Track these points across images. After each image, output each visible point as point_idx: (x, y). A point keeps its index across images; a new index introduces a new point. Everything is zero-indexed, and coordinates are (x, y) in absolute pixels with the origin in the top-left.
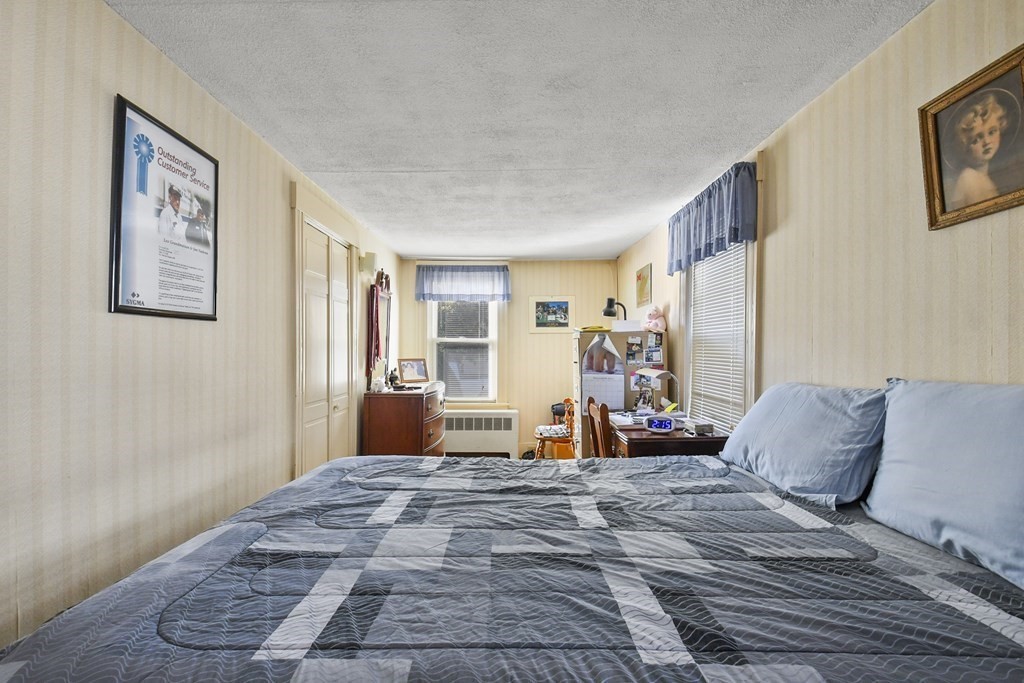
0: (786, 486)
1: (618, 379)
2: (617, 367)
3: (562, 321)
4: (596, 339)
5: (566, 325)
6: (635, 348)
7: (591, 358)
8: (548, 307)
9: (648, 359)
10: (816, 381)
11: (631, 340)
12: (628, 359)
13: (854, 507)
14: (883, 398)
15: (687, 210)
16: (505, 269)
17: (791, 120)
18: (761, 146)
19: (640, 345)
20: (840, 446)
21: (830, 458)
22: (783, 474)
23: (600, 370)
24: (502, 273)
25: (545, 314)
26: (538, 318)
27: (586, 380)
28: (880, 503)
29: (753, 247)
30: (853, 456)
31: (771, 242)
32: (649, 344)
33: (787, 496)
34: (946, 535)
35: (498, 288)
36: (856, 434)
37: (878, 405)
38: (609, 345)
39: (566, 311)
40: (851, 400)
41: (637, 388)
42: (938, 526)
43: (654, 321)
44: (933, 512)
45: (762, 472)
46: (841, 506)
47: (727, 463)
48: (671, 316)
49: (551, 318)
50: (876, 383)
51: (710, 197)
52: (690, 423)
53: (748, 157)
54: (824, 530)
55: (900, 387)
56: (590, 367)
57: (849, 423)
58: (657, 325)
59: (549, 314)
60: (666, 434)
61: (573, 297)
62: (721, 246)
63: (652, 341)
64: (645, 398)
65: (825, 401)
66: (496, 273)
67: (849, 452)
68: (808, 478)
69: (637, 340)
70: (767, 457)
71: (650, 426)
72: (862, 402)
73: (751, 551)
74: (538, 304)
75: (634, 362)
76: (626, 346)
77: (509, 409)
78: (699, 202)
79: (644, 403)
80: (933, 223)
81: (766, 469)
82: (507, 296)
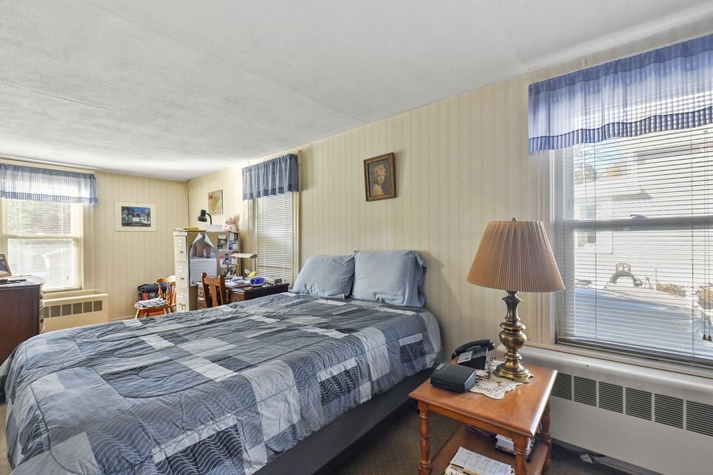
0: (326, 295)
1: (213, 261)
2: (212, 254)
3: (145, 222)
4: (199, 236)
5: (149, 225)
6: (222, 242)
7: (195, 248)
8: (133, 211)
9: (230, 248)
10: (327, 254)
11: (220, 237)
12: (218, 248)
13: (349, 297)
14: (354, 258)
15: (258, 167)
16: (92, 177)
17: (315, 143)
18: (300, 148)
19: (225, 240)
20: (343, 277)
21: (340, 281)
22: (324, 291)
23: (202, 256)
24: (89, 180)
25: (130, 216)
26: (123, 219)
27: (193, 263)
28: (357, 293)
29: (296, 195)
30: (347, 280)
31: (305, 193)
32: (231, 239)
33: (327, 299)
34: (377, 297)
35: (86, 193)
36: (347, 272)
37: (353, 260)
38: (207, 240)
39: (149, 215)
40: (343, 260)
41: (225, 266)
42: (375, 294)
43: (229, 226)
44: (373, 291)
45: (314, 293)
46: (346, 297)
47: (296, 293)
48: (240, 223)
49: (136, 219)
50: (350, 253)
51: (273, 165)
52: (269, 279)
53: (294, 151)
54: (345, 305)
55: (359, 254)
56: (195, 255)
57: (344, 268)
58: (231, 228)
59: (134, 216)
60: (260, 286)
61: (155, 205)
62: (281, 191)
63: (232, 237)
64: (232, 271)
65: (334, 261)
66: (82, 180)
67: (346, 278)
68: (334, 290)
69: (224, 237)
70: (316, 286)
71: (252, 283)
72: (347, 260)
73: (334, 313)
74: (124, 209)
75: (221, 250)
76: (217, 240)
77: (96, 293)
78: (266, 165)
79: (231, 274)
80: (367, 200)
81: (316, 291)
82: (94, 200)
